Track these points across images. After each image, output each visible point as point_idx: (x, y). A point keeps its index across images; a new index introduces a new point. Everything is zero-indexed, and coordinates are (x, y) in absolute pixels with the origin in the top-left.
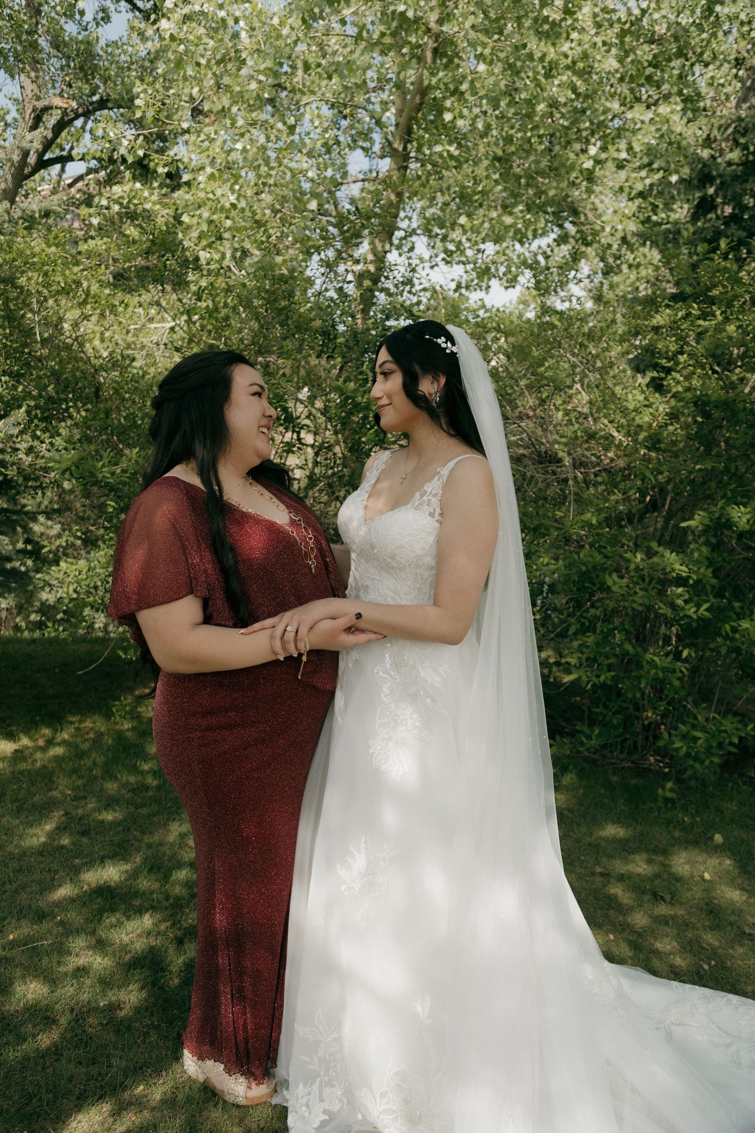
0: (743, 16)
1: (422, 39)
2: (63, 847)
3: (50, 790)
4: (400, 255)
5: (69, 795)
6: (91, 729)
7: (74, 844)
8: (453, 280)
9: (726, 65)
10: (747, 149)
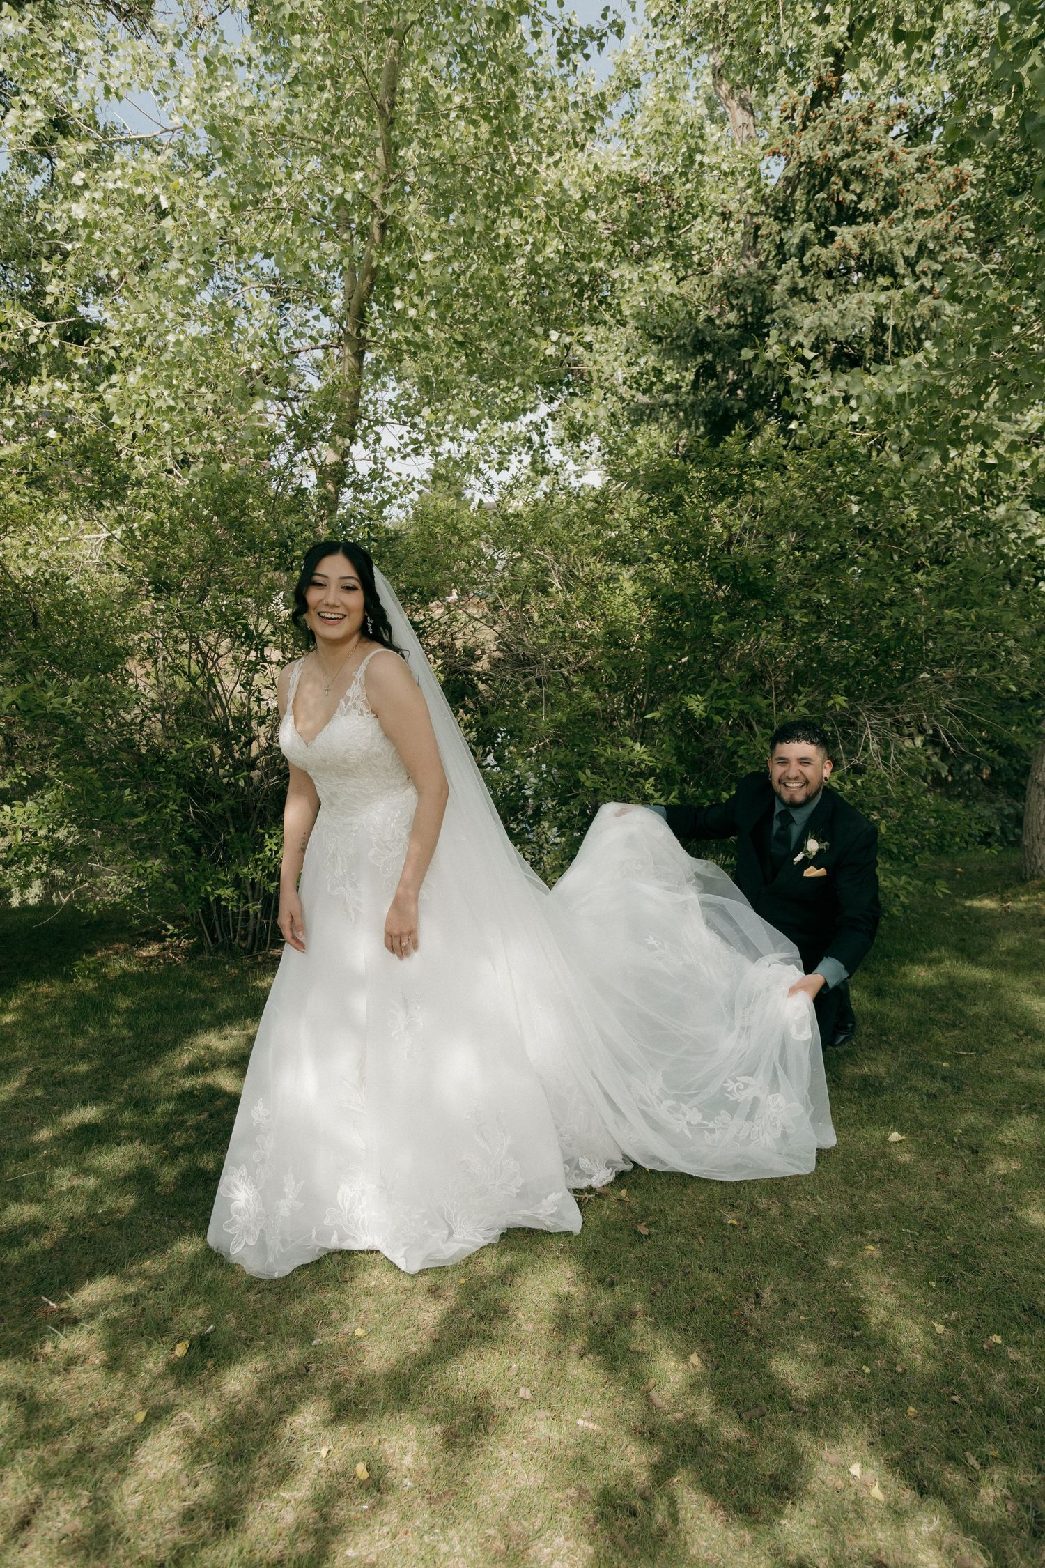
0: (725, 167)
1: (365, 219)
4: (366, 447)
6: (49, 994)
9: (715, 218)
10: (745, 310)
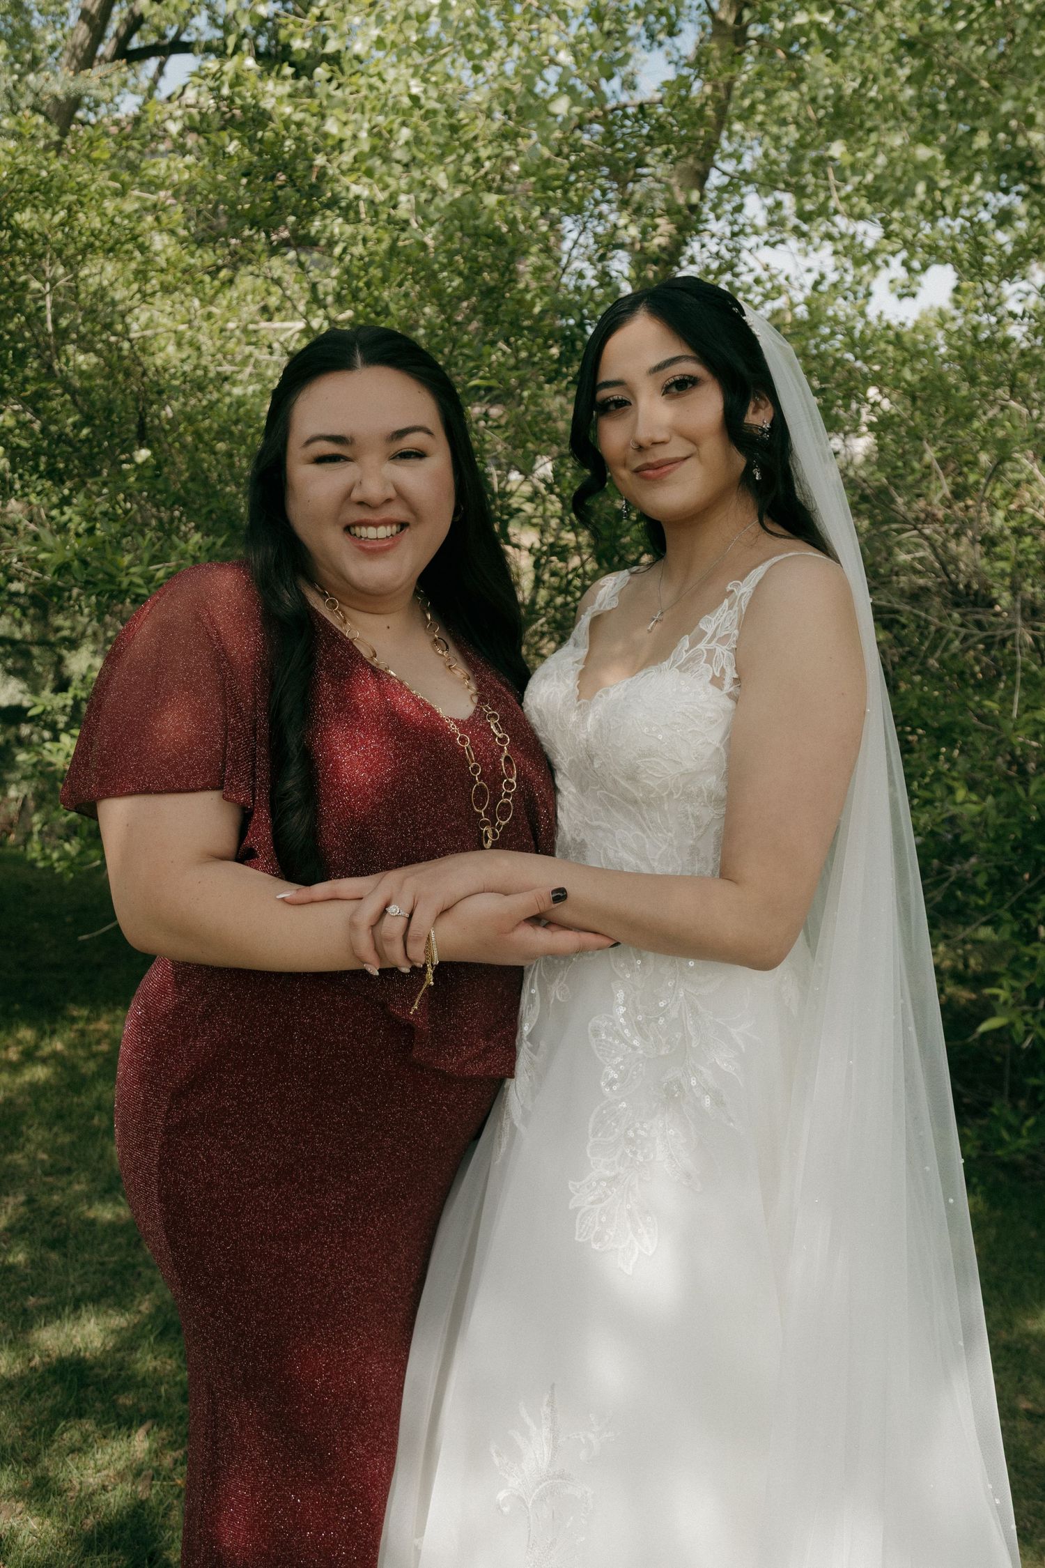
2: (11, 1269)
3: (10, 1149)
5: (43, 1161)
6: (106, 1035)
7: (33, 1263)
8: (809, 270)
